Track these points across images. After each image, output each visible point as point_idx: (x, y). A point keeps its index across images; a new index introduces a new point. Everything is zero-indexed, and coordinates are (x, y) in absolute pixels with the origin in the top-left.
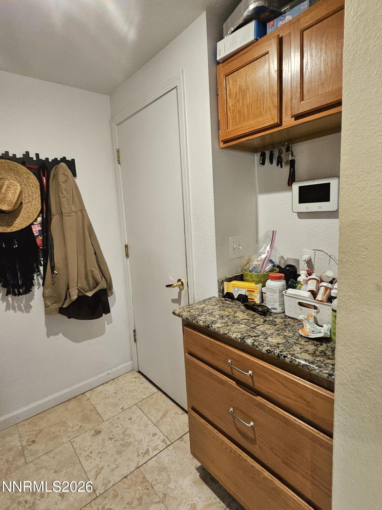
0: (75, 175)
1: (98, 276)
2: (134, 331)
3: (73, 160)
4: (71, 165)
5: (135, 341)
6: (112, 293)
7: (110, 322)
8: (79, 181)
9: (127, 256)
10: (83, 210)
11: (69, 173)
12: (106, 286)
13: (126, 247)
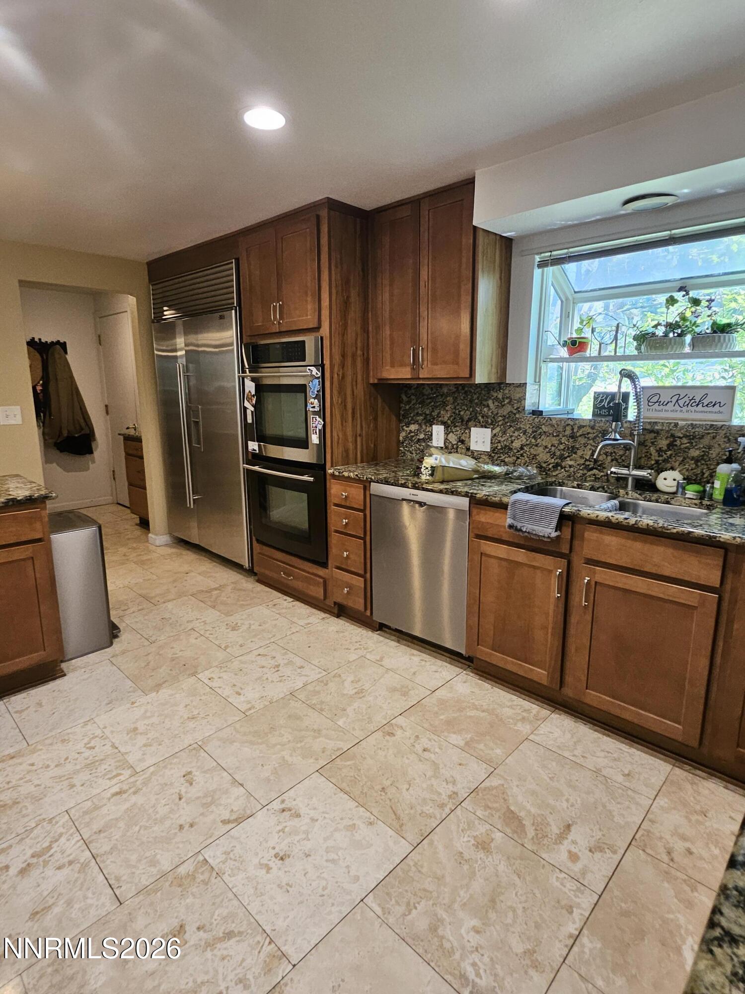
0: (66, 353)
1: (83, 425)
2: (114, 471)
3: (65, 343)
4: (63, 346)
5: (114, 479)
6: (95, 440)
7: (93, 462)
8: (69, 357)
9: (107, 413)
10: (72, 377)
11: (62, 352)
12: (88, 432)
13: (106, 406)
